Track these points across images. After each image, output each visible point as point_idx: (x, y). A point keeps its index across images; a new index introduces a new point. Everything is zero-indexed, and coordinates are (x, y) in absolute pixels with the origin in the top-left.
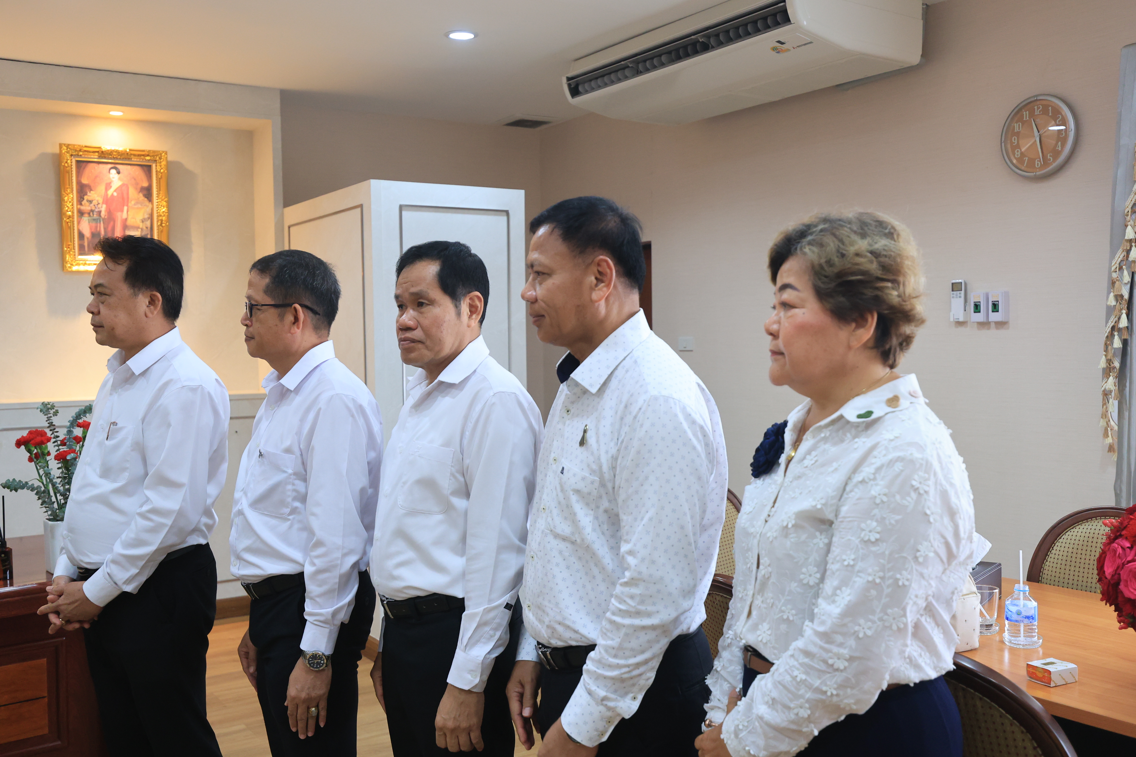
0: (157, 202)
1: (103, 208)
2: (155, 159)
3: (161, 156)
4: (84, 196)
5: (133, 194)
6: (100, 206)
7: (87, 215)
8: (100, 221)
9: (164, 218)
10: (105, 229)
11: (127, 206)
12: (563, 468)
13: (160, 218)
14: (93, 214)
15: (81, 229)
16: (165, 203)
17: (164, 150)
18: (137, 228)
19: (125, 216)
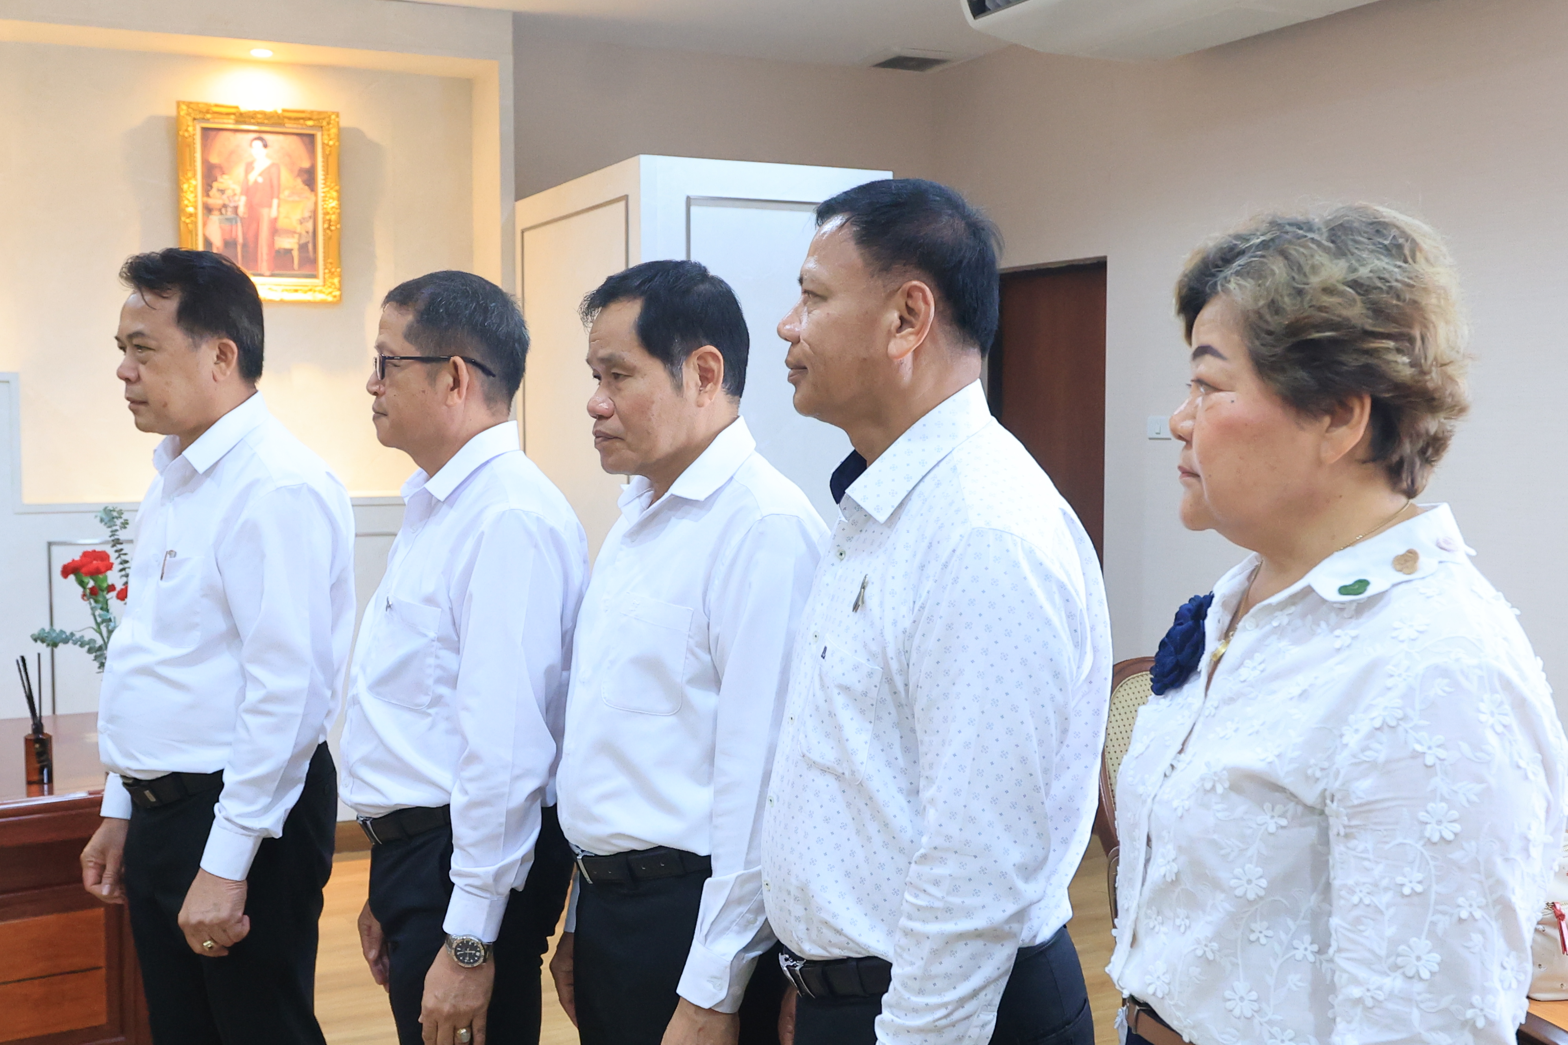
0: (324, 192)
1: (242, 202)
2: (319, 125)
3: (330, 120)
4: (212, 182)
5: (288, 179)
6: (236, 198)
7: (216, 213)
8: (236, 222)
9: (333, 217)
10: (244, 234)
11: (278, 197)
12: (825, 648)
13: (328, 217)
14: (226, 211)
15: (207, 234)
16: (335, 194)
17: (336, 110)
18: (291, 232)
19: (274, 213)
